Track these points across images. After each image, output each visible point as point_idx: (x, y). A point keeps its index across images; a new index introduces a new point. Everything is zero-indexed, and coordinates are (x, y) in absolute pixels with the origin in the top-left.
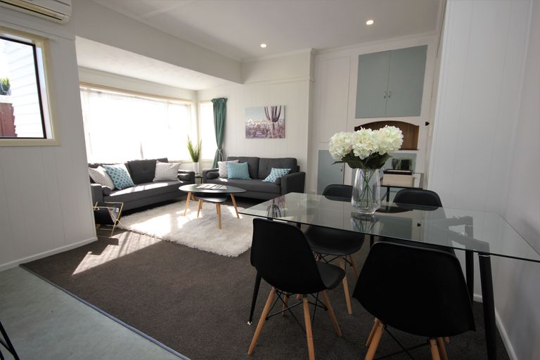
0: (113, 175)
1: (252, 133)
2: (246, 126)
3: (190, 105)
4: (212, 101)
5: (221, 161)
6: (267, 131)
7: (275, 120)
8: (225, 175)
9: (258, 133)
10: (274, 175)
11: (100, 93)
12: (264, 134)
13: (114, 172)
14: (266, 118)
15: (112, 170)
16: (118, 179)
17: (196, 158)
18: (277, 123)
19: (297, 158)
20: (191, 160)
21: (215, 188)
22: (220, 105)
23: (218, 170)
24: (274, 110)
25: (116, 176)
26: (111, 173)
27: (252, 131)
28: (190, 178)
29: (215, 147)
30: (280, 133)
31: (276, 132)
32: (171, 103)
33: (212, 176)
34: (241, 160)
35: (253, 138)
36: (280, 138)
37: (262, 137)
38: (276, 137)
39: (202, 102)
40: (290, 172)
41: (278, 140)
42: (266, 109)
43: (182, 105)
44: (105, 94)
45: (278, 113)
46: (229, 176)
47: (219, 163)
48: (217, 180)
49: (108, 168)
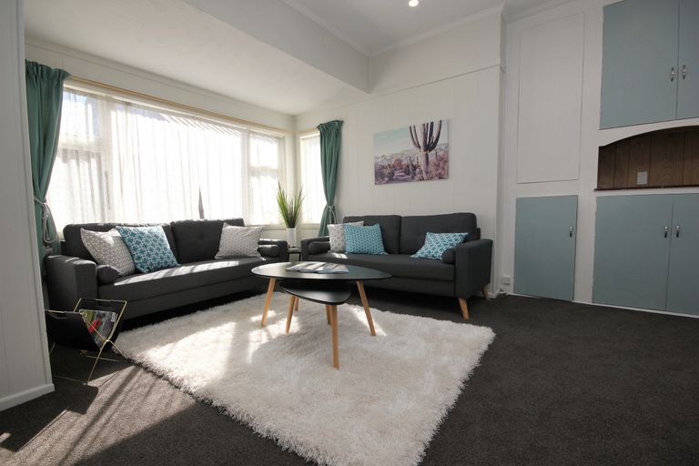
0: (133, 245)
1: (386, 174)
2: (376, 164)
3: (284, 138)
4: (319, 127)
5: (333, 223)
6: (415, 168)
7: (429, 147)
8: (340, 248)
9: (397, 173)
10: (436, 245)
11: (129, 104)
12: (408, 174)
13: (135, 239)
14: (412, 146)
15: (133, 234)
16: (142, 252)
17: (291, 220)
18: (433, 152)
19: (475, 213)
20: (285, 225)
21: (321, 269)
22: (331, 134)
23: (328, 240)
24: (429, 129)
25: (140, 247)
26: (131, 241)
27: (386, 172)
28: (279, 252)
29: (323, 203)
30: (440, 170)
31: (431, 168)
32: (254, 133)
33: (317, 249)
34: (369, 221)
35: (387, 182)
36: (441, 178)
37: (405, 180)
38: (431, 178)
39: (303, 132)
40: (466, 240)
41: (436, 183)
42: (412, 130)
43: (271, 137)
44: (139, 106)
45: (435, 135)
46: (348, 249)
47: (331, 226)
48: (327, 255)
49: (126, 232)
